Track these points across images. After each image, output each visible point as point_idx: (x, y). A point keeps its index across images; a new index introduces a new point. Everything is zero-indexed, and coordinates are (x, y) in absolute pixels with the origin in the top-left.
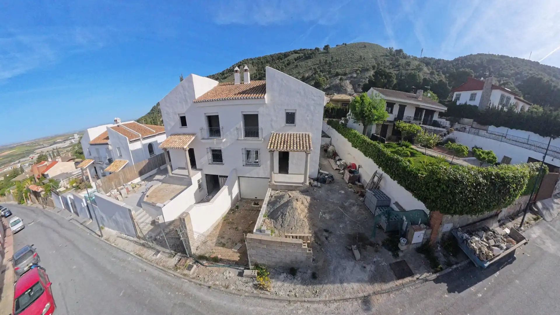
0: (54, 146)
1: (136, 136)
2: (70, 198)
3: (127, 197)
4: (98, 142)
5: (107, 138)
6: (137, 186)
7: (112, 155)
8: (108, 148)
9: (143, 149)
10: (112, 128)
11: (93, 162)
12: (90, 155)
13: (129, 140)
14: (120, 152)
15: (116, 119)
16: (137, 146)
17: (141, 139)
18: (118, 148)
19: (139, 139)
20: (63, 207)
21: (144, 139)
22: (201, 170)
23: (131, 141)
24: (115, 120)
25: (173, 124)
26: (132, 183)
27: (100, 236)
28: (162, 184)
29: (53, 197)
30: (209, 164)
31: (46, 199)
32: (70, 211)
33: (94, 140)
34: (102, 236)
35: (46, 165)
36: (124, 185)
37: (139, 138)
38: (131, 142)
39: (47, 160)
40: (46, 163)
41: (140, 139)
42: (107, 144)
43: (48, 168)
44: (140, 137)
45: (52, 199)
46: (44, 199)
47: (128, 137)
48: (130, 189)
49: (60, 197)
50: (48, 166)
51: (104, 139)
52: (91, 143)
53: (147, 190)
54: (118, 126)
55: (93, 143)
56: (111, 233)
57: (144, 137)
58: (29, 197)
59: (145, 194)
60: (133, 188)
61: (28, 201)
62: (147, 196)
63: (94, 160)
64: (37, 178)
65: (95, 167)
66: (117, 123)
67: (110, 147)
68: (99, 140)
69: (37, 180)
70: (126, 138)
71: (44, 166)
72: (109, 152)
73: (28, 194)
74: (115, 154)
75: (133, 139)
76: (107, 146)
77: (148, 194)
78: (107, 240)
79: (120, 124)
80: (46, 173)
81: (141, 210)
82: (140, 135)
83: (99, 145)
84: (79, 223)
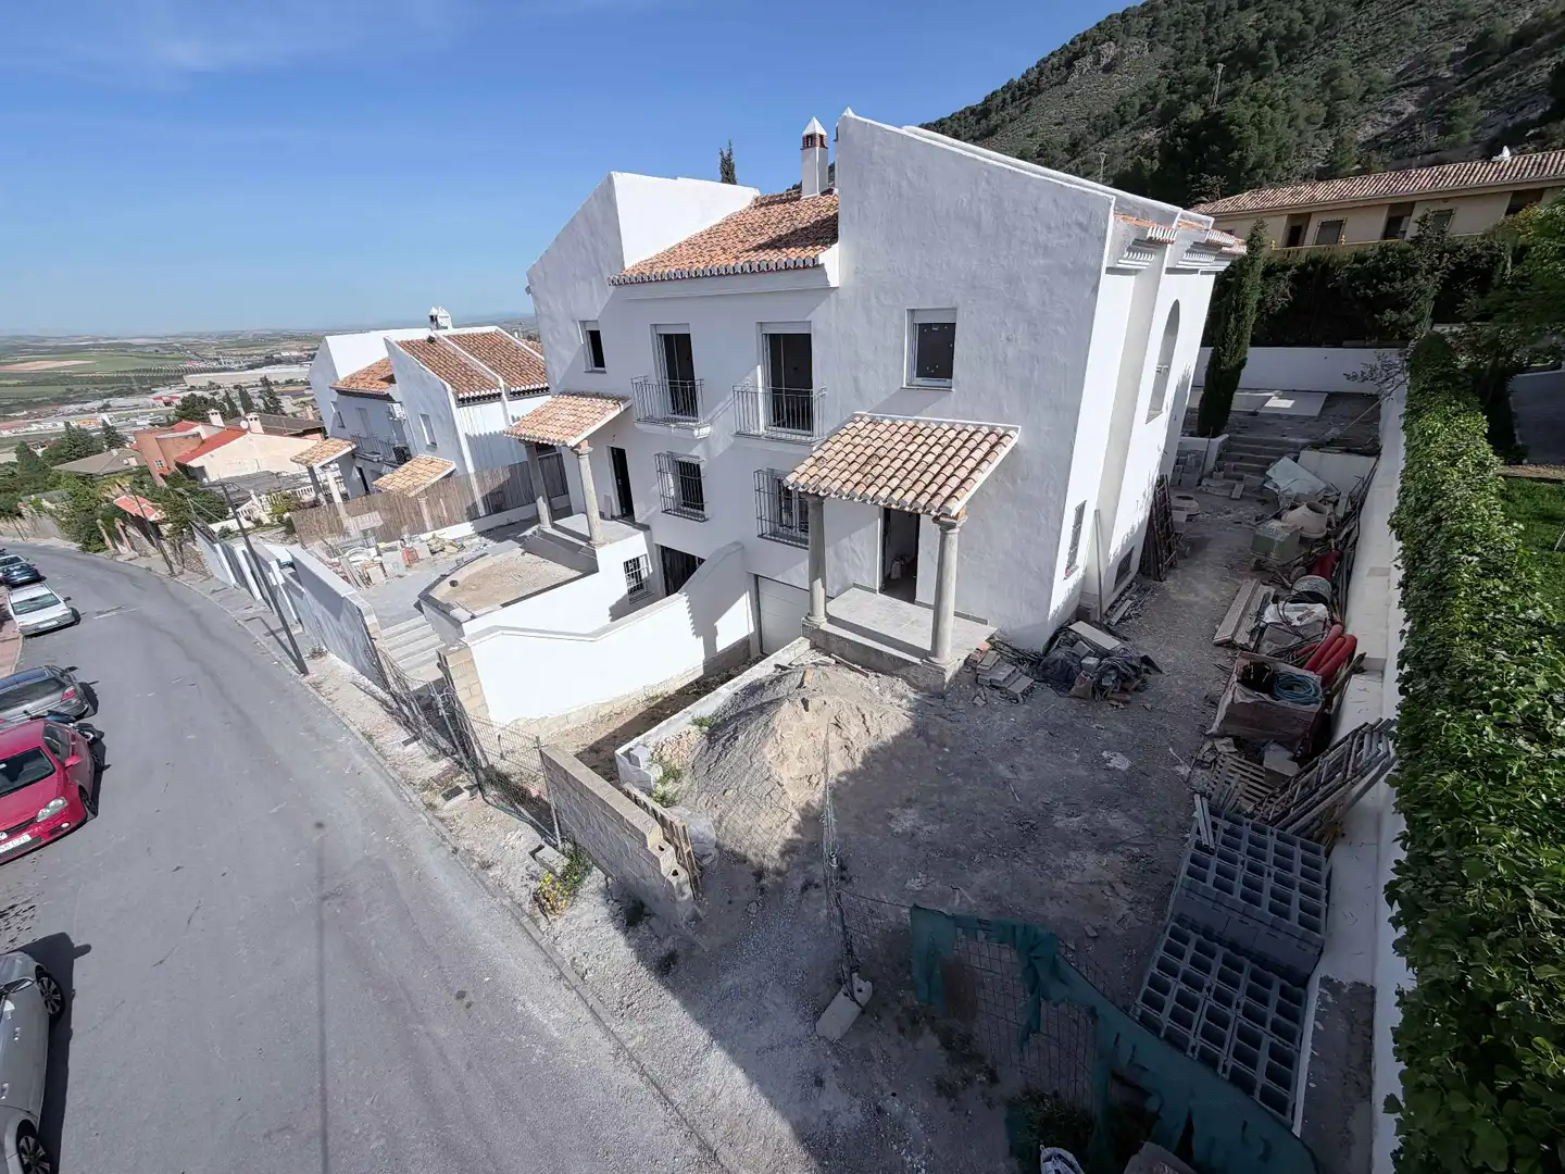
1: (484, 384)
2: (244, 553)
3: (400, 577)
4: (361, 387)
5: (391, 380)
6: (449, 549)
7: (408, 440)
8: (391, 414)
10: (407, 345)
11: (349, 449)
12: (343, 426)
13: (456, 395)
14: (431, 432)
15: (434, 312)
16: (493, 419)
17: (504, 395)
18: (422, 416)
19: (494, 395)
20: (233, 581)
21: (516, 395)
22: (645, 527)
23: (462, 400)
24: (432, 317)
25: (568, 359)
26: (434, 537)
28: (523, 554)
29: (201, 544)
30: (666, 512)
33: (352, 379)
34: (306, 673)
36: (403, 540)
37: (493, 391)
38: (462, 402)
41: (499, 395)
42: (388, 398)
43: (205, 447)
44: (497, 386)
45: (197, 549)
47: (451, 382)
48: (424, 553)
49: (218, 545)
51: (382, 380)
52: (339, 386)
53: (460, 565)
54: (431, 340)
55: (344, 388)
56: (337, 668)
57: (513, 390)
58: (121, 532)
59: (444, 577)
60: (433, 553)
61: (119, 547)
62: (453, 584)
63: (354, 446)
64: (162, 475)
65: (360, 470)
66: (438, 327)
67: (398, 410)
68: (368, 379)
69: (162, 483)
70: (443, 385)
71: (186, 437)
72: (398, 425)
73: (118, 523)
74: (417, 436)
75: (472, 394)
76: (389, 404)
77: (457, 577)
78: (317, 686)
79: (441, 333)
80: (194, 463)
81: (421, 619)
82: (502, 383)
83: (364, 397)
84: (267, 631)
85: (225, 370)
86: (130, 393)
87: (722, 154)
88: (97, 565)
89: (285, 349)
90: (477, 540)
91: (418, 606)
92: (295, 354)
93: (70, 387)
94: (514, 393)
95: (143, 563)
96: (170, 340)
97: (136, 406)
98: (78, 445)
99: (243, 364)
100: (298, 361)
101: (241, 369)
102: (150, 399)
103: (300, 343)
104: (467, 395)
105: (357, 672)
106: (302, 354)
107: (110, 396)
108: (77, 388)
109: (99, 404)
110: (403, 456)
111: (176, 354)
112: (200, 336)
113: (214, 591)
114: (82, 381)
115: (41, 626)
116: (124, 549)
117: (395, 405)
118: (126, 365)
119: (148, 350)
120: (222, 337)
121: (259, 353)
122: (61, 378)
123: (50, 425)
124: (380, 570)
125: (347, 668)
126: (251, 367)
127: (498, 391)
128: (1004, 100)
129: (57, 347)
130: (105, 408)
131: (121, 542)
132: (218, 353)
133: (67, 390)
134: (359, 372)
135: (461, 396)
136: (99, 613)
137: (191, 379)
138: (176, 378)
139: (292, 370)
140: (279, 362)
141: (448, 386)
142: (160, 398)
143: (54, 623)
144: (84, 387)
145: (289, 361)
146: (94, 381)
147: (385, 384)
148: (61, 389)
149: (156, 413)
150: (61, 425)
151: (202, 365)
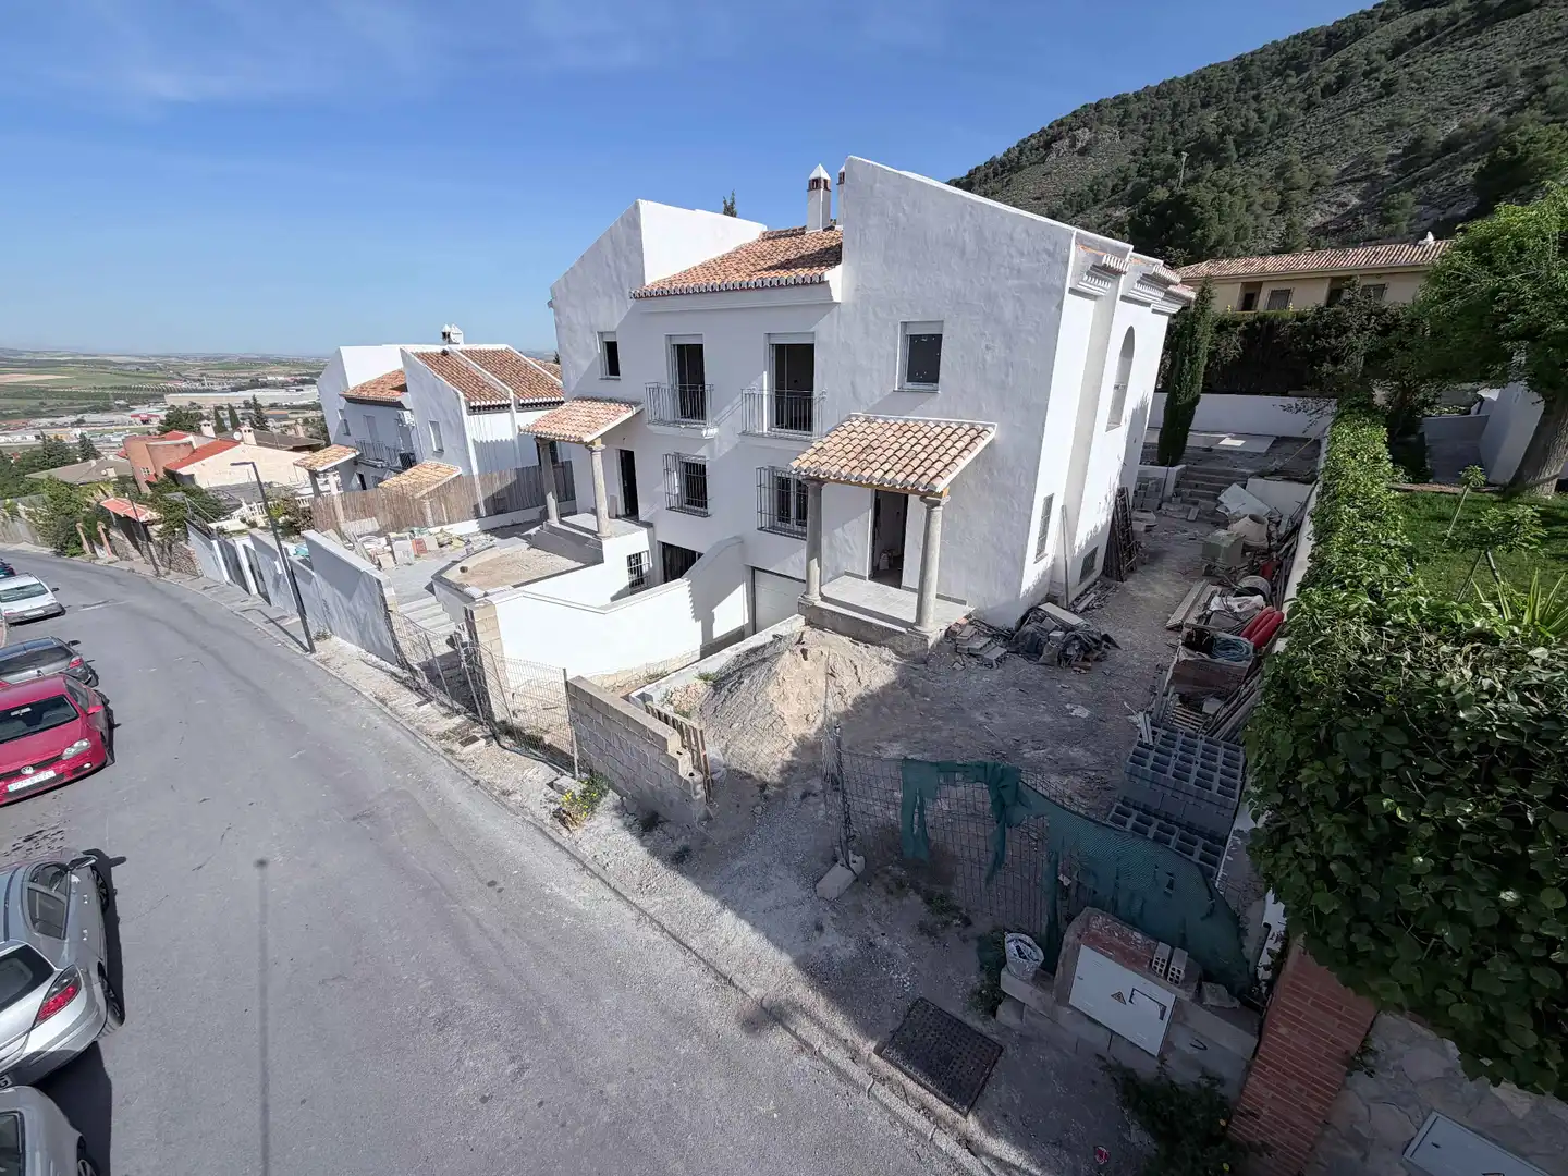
0: (248, 395)
1: (494, 394)
2: (245, 547)
3: (410, 564)
4: (372, 395)
5: (403, 389)
6: (456, 542)
7: (415, 446)
8: (401, 421)
9: (517, 443)
10: (422, 356)
11: (353, 455)
12: (348, 434)
13: (468, 403)
14: (439, 439)
15: (447, 329)
16: (500, 428)
17: (512, 406)
18: (432, 423)
19: (503, 406)
20: (227, 578)
21: (524, 407)
22: (648, 525)
23: (474, 408)
24: (444, 334)
25: (584, 364)
26: (442, 531)
27: (304, 648)
28: (528, 549)
29: (195, 542)
30: (670, 509)
31: (170, 548)
32: (247, 589)
33: (362, 388)
34: (312, 650)
35: (190, 443)
36: (412, 532)
37: (503, 402)
38: (473, 410)
39: (199, 432)
40: (191, 438)
41: (509, 406)
42: (399, 405)
43: (197, 455)
44: (507, 398)
45: (189, 548)
46: (163, 547)
47: (463, 391)
48: (432, 545)
49: (215, 543)
50: (194, 451)
51: (394, 389)
52: (349, 394)
53: (469, 554)
54: (445, 353)
55: (354, 395)
56: (343, 650)
57: (522, 401)
58: (103, 535)
59: (455, 562)
60: (441, 545)
61: (97, 550)
62: (463, 570)
63: (358, 453)
64: (148, 483)
65: (361, 477)
66: (450, 342)
67: (408, 417)
68: (379, 388)
69: (147, 491)
70: (457, 393)
71: (178, 445)
72: (405, 431)
73: (101, 527)
74: (424, 442)
75: (483, 403)
76: (399, 412)
77: (469, 564)
78: (324, 662)
79: (453, 347)
80: (184, 471)
81: (433, 599)
82: (511, 394)
83: (373, 404)
84: (266, 619)
85: (208, 391)
86: (107, 409)
87: (725, 202)
88: (75, 567)
89: (270, 373)
90: (482, 536)
91: (430, 588)
92: (281, 378)
93: (44, 401)
94: (523, 405)
95: (125, 565)
96: (153, 360)
97: (112, 423)
98: (54, 455)
99: (226, 386)
100: (284, 385)
101: (224, 390)
102: (127, 416)
103: (287, 369)
104: (478, 404)
105: (363, 650)
106: (288, 379)
107: (85, 411)
108: (51, 402)
109: (73, 419)
110: (408, 461)
111: (159, 374)
112: (185, 357)
113: (205, 588)
114: (57, 395)
115: (27, 615)
116: (104, 554)
117: (405, 412)
118: (105, 382)
119: (128, 368)
120: (207, 359)
121: (246, 375)
122: (36, 391)
123: (18, 438)
124: (391, 557)
125: (353, 649)
126: (234, 390)
127: (508, 402)
128: (986, 176)
129: (30, 361)
130: (80, 423)
131: (102, 544)
132: (202, 375)
133: (37, 403)
134: (370, 382)
135: (473, 404)
136: (84, 606)
137: (171, 399)
138: (156, 396)
139: (276, 394)
140: (264, 385)
141: (461, 394)
142: (138, 416)
143: (41, 612)
144: (58, 401)
145: (274, 385)
146: (70, 396)
147: (395, 392)
148: (35, 403)
149: (132, 431)
150: (31, 438)
151: (184, 385)
